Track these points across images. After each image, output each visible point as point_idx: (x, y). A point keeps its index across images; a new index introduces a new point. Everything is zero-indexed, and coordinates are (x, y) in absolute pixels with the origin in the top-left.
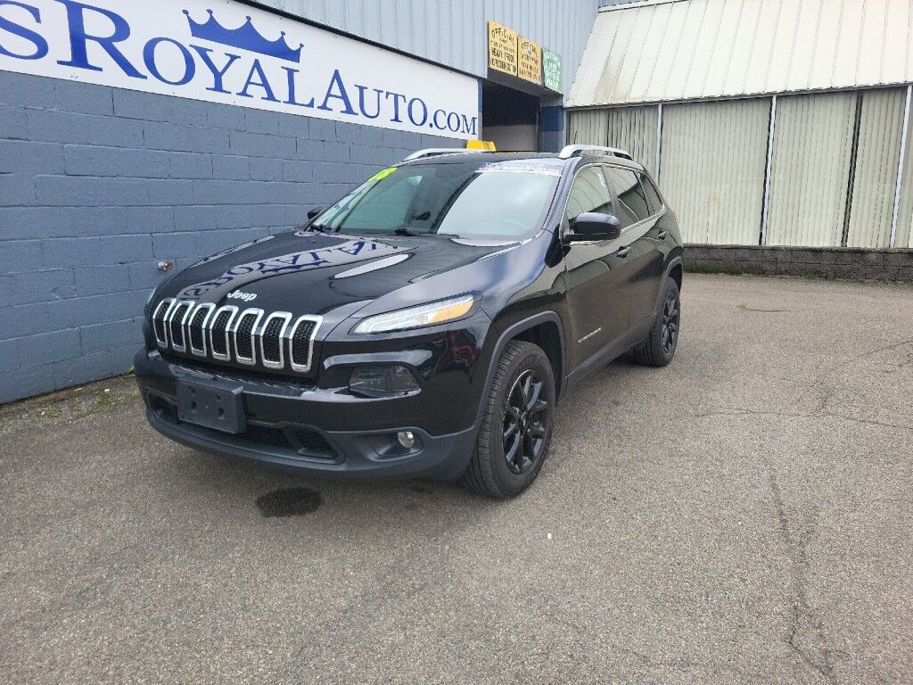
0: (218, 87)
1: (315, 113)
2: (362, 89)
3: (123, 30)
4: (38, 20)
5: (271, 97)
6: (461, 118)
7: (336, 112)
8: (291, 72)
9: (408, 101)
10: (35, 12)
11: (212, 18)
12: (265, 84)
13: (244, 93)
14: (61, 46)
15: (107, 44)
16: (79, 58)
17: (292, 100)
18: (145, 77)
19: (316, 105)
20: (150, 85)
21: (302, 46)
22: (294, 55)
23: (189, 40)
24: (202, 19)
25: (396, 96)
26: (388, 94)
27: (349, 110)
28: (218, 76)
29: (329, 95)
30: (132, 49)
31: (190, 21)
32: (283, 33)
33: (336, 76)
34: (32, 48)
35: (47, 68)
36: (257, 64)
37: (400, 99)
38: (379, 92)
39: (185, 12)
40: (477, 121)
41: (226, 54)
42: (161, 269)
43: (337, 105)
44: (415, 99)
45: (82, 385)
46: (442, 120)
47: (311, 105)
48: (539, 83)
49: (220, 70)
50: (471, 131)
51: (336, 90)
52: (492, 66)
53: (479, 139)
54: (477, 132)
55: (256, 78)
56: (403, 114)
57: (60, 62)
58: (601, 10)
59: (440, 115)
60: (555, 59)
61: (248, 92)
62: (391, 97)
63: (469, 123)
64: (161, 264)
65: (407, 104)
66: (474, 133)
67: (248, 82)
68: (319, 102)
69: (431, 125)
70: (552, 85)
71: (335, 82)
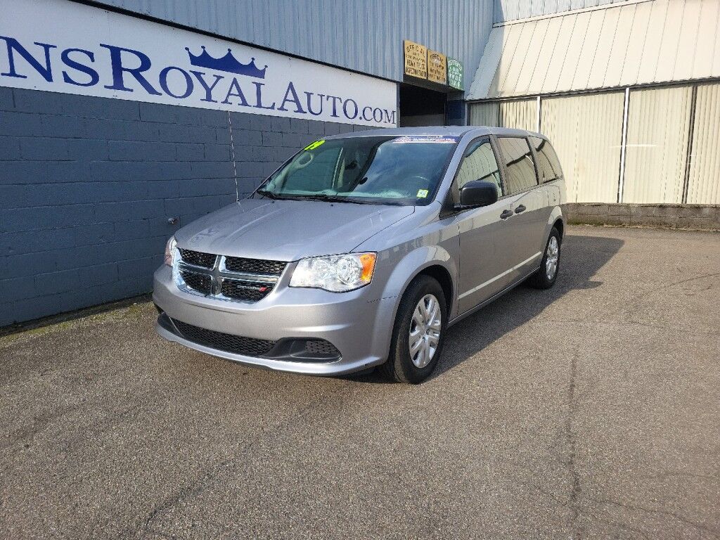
0: (209, 98)
1: (276, 113)
2: (309, 95)
3: (146, 63)
4: (93, 60)
5: (244, 103)
6: (384, 112)
7: (291, 112)
8: (258, 85)
9: (343, 101)
10: (91, 55)
11: (205, 52)
12: (241, 95)
13: (226, 102)
14: (106, 76)
15: (136, 73)
16: (118, 84)
17: (259, 105)
18: (160, 94)
19: (276, 107)
20: (164, 99)
21: (266, 66)
22: (261, 74)
23: (189, 67)
24: (198, 53)
25: (334, 98)
26: (328, 97)
27: (300, 110)
28: (209, 91)
29: (285, 100)
30: (152, 76)
31: (191, 55)
32: (253, 59)
33: (291, 86)
34: (89, 79)
35: (98, 91)
36: (235, 82)
37: (337, 100)
38: (322, 96)
39: (187, 49)
40: (395, 114)
41: (214, 76)
42: (170, 223)
43: (291, 106)
44: (348, 100)
45: (118, 301)
46: (369, 114)
47: (272, 108)
48: (445, 83)
49: (210, 87)
50: (392, 121)
51: (290, 96)
52: (407, 73)
53: (398, 127)
54: (395, 122)
55: (234, 91)
56: (340, 111)
57: (106, 87)
58: (494, 26)
59: (367, 110)
60: (458, 65)
61: (229, 101)
62: (331, 100)
63: (390, 115)
64: (170, 220)
65: (342, 104)
66: (393, 123)
67: (229, 94)
68: (278, 105)
69: (361, 118)
70: (456, 84)
71: (290, 91)
